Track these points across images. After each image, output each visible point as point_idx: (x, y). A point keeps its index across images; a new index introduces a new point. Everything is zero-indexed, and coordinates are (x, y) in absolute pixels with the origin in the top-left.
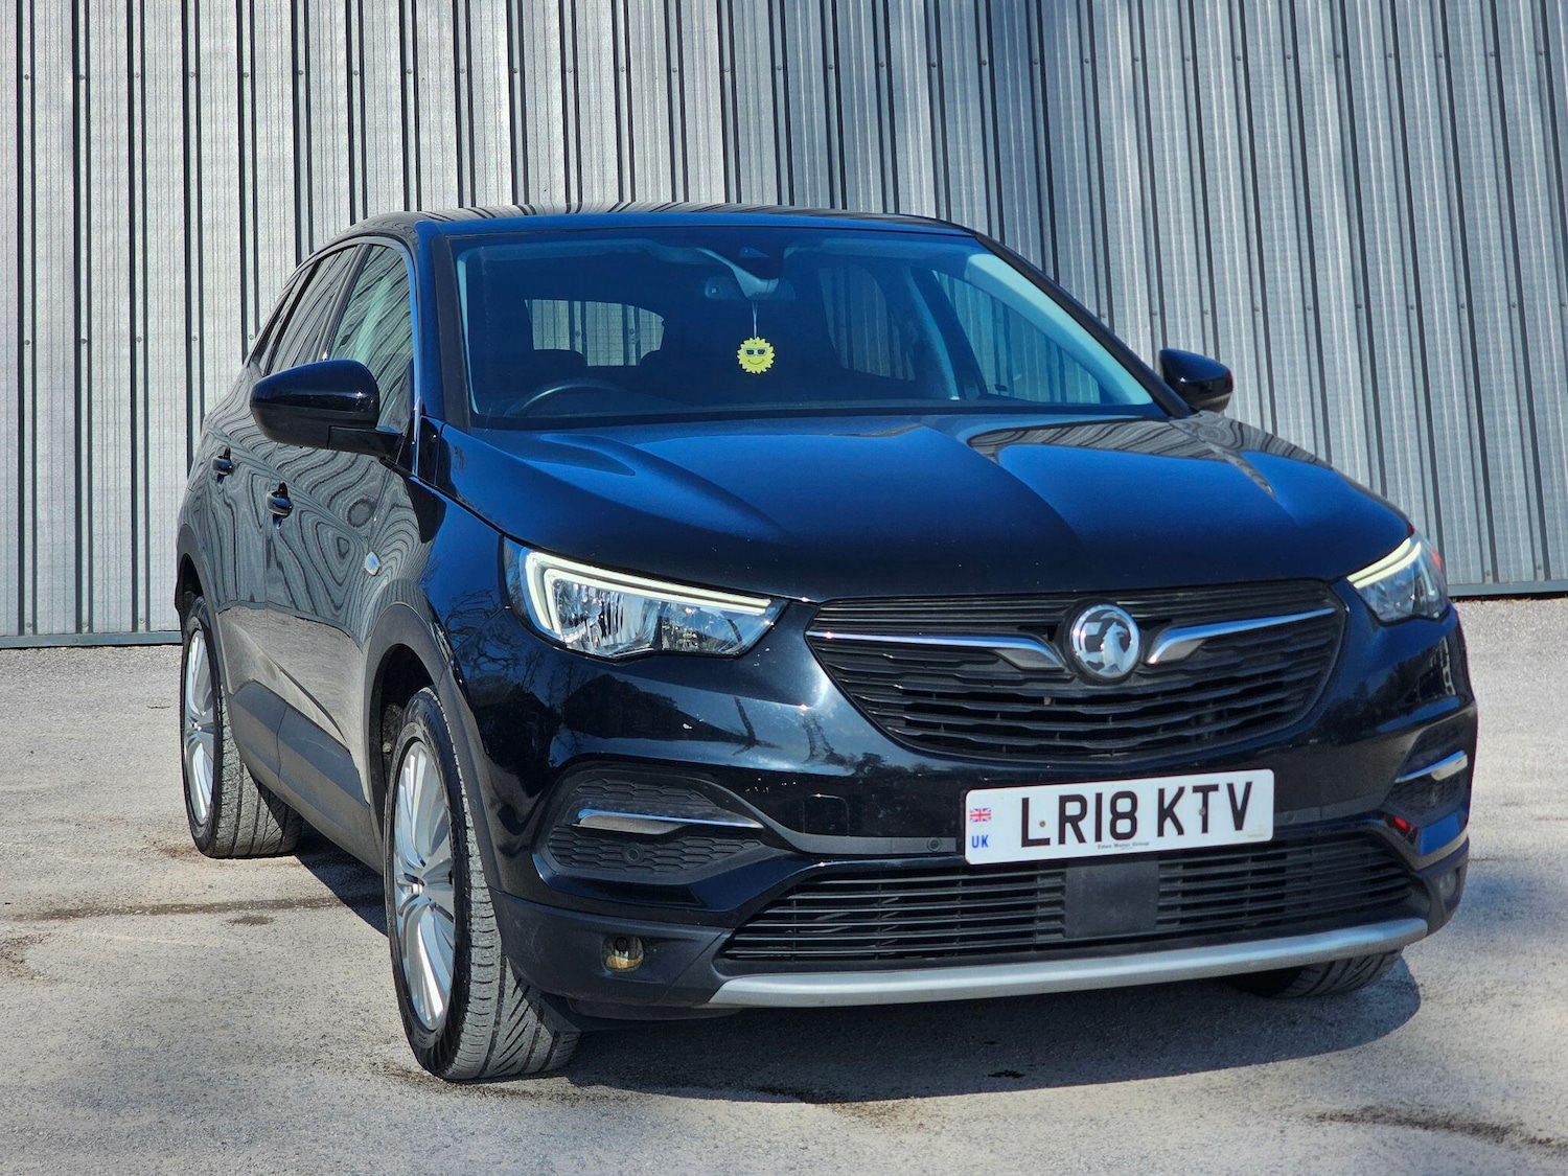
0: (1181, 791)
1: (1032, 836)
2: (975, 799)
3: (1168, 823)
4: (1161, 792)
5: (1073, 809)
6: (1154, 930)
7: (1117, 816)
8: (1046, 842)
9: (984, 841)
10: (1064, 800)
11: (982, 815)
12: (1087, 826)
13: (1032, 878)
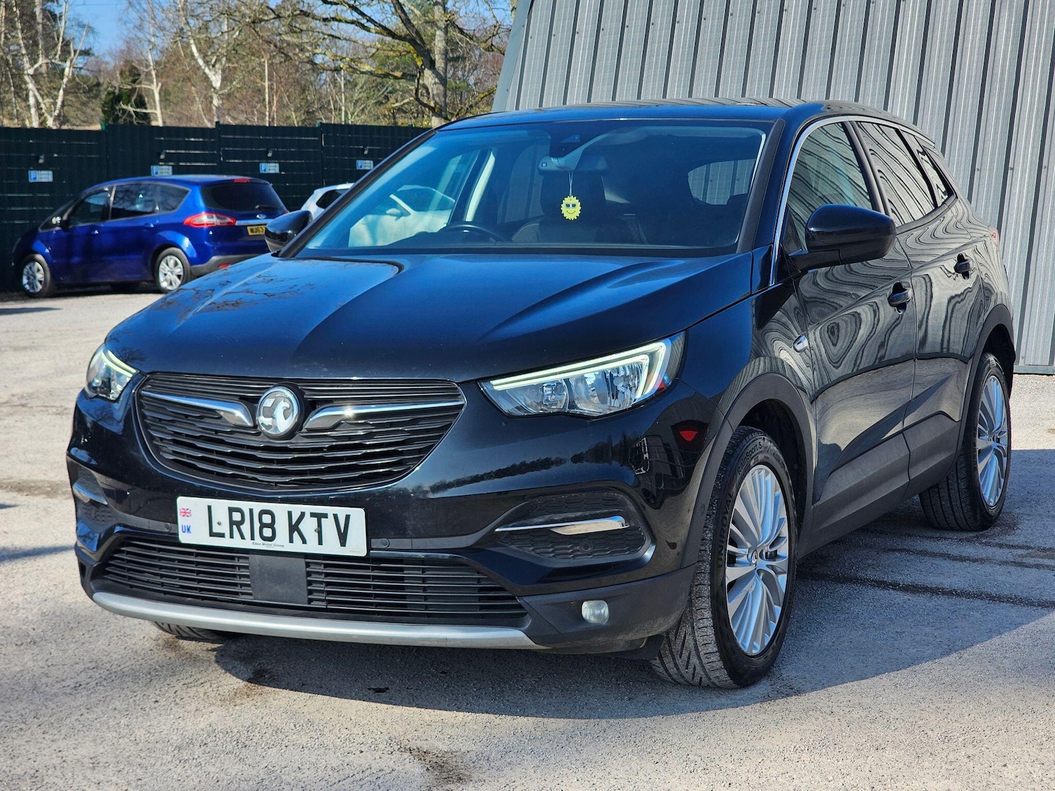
0: (303, 515)
1: (215, 530)
2: (182, 502)
3: (296, 535)
4: (290, 514)
5: (237, 517)
6: (309, 604)
7: (263, 526)
8: (222, 535)
9: (188, 530)
10: (231, 510)
11: (186, 513)
12: (246, 528)
13: (232, 558)
